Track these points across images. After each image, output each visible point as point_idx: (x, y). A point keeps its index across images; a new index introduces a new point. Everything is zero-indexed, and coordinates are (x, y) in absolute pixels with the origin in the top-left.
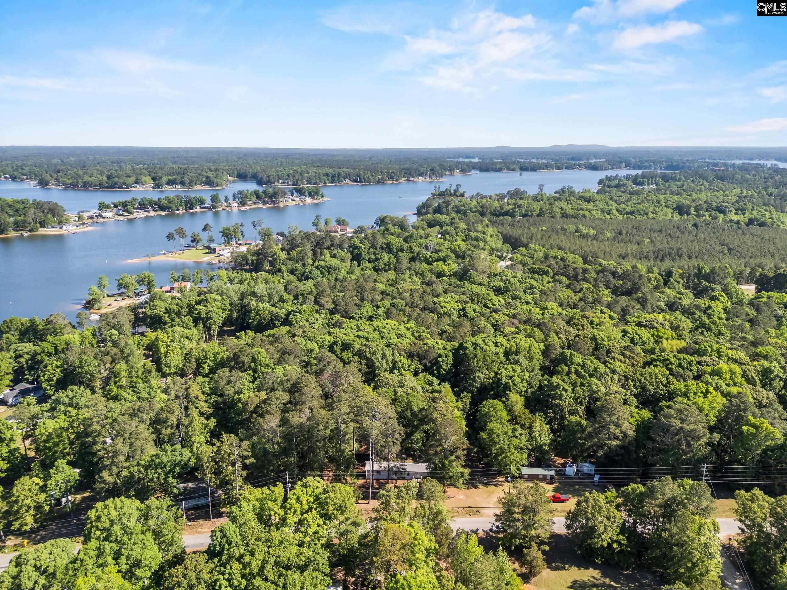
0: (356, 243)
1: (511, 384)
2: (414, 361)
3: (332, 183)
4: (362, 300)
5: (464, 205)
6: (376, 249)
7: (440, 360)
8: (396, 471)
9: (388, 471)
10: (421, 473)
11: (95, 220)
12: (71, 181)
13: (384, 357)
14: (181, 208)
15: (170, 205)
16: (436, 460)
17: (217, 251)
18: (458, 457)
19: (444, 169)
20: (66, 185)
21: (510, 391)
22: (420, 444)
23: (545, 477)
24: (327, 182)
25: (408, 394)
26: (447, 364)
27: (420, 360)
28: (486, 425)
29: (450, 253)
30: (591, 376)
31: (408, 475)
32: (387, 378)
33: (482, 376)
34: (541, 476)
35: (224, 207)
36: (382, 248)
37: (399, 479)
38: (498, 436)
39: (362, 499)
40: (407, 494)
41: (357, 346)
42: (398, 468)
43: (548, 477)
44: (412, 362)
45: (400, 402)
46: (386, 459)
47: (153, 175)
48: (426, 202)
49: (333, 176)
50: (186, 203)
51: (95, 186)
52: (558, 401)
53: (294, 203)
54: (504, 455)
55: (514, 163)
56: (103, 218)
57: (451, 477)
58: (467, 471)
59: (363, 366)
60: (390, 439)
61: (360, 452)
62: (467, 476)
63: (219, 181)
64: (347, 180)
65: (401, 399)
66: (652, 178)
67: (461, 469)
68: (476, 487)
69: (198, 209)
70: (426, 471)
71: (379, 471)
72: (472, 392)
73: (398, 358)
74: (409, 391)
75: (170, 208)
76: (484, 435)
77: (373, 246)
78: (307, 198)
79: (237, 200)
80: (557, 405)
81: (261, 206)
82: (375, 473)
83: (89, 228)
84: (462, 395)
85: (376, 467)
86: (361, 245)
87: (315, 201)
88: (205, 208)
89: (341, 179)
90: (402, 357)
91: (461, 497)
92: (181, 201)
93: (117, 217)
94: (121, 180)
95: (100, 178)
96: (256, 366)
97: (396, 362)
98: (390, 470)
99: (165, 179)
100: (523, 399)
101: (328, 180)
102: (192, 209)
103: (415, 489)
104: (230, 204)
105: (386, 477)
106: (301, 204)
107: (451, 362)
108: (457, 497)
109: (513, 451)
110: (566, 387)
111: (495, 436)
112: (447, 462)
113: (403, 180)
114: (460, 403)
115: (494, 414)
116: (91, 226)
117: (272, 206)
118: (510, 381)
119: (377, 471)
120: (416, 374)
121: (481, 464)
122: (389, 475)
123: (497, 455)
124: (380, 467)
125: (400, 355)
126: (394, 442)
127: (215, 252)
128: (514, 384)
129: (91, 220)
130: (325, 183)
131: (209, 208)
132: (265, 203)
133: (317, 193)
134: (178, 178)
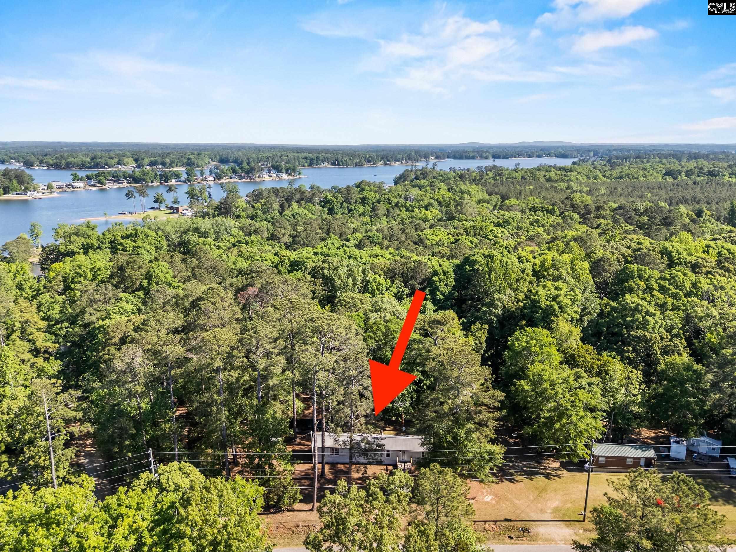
0: (328, 197)
1: (556, 307)
2: (396, 282)
3: (310, 165)
4: (328, 233)
5: (442, 176)
6: (350, 203)
7: (436, 279)
8: (366, 450)
9: (351, 449)
10: (411, 453)
11: (64, 189)
12: (55, 161)
13: (350, 274)
14: (156, 181)
15: (144, 177)
16: (441, 428)
17: (180, 211)
18: (481, 424)
19: (420, 156)
20: (50, 166)
21: (556, 315)
22: (408, 404)
23: (636, 461)
24: (306, 164)
25: (386, 321)
26: (446, 285)
27: (405, 282)
28: (523, 369)
29: (432, 201)
30: (688, 295)
31: (388, 455)
32: (353, 298)
33: (506, 299)
34: (629, 461)
35: (199, 180)
36: (356, 202)
37: (370, 463)
38: (553, 384)
39: (301, 501)
40: (387, 501)
41: (311, 265)
42: (368, 443)
43: (642, 462)
44: (393, 282)
45: (373, 332)
46: (347, 428)
47: (136, 157)
48: (403, 174)
49: (312, 160)
50: (161, 176)
51: (77, 166)
52: (640, 332)
53: (271, 179)
54: (564, 421)
55: (487, 151)
56: (73, 187)
57: (469, 461)
58: (499, 450)
59: (317, 287)
60: (354, 388)
61: (305, 416)
62: (499, 460)
63: (200, 162)
64: (326, 164)
65: (375, 328)
66: (626, 159)
67: (489, 447)
68: (511, 481)
69: (173, 182)
70: (422, 449)
71: (336, 450)
72: (490, 323)
73: (370, 276)
74: (389, 316)
75: (144, 180)
76: (525, 385)
77: (347, 200)
78: (284, 174)
79: (214, 175)
80: (639, 339)
81: (237, 180)
82: (327, 453)
83: (55, 195)
84: (474, 327)
85: (329, 442)
86: (333, 199)
87: (291, 178)
88: (180, 181)
89: (319, 162)
90: (377, 276)
91: (488, 499)
92: (156, 174)
93: (88, 187)
94: (103, 161)
95: (84, 159)
96: (149, 284)
97: (369, 282)
98: (353, 447)
99: (147, 161)
100: (579, 329)
101: (306, 162)
102: (167, 182)
103: (404, 492)
104: (206, 178)
105: (348, 461)
106: (278, 179)
107: (452, 282)
108: (479, 498)
109: (582, 414)
110: (652, 309)
111: (546, 385)
112: (462, 433)
113: (380, 164)
114: (471, 338)
115: (538, 349)
116: (58, 193)
117: (248, 180)
118: (554, 303)
119: (332, 449)
120: (399, 298)
121: (512, 437)
122: (351, 457)
123: (550, 422)
124: (337, 441)
125: (375, 273)
126: (362, 395)
127: (178, 212)
128: (560, 308)
129: (60, 190)
130: (304, 166)
131: (185, 181)
132: (241, 178)
133: (294, 170)
134: (160, 160)
